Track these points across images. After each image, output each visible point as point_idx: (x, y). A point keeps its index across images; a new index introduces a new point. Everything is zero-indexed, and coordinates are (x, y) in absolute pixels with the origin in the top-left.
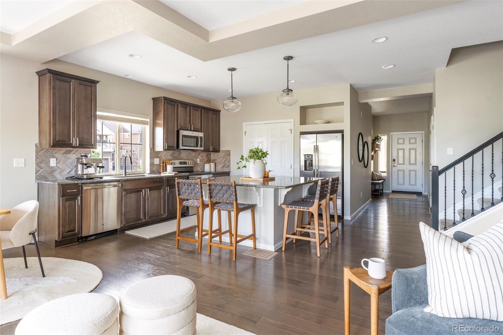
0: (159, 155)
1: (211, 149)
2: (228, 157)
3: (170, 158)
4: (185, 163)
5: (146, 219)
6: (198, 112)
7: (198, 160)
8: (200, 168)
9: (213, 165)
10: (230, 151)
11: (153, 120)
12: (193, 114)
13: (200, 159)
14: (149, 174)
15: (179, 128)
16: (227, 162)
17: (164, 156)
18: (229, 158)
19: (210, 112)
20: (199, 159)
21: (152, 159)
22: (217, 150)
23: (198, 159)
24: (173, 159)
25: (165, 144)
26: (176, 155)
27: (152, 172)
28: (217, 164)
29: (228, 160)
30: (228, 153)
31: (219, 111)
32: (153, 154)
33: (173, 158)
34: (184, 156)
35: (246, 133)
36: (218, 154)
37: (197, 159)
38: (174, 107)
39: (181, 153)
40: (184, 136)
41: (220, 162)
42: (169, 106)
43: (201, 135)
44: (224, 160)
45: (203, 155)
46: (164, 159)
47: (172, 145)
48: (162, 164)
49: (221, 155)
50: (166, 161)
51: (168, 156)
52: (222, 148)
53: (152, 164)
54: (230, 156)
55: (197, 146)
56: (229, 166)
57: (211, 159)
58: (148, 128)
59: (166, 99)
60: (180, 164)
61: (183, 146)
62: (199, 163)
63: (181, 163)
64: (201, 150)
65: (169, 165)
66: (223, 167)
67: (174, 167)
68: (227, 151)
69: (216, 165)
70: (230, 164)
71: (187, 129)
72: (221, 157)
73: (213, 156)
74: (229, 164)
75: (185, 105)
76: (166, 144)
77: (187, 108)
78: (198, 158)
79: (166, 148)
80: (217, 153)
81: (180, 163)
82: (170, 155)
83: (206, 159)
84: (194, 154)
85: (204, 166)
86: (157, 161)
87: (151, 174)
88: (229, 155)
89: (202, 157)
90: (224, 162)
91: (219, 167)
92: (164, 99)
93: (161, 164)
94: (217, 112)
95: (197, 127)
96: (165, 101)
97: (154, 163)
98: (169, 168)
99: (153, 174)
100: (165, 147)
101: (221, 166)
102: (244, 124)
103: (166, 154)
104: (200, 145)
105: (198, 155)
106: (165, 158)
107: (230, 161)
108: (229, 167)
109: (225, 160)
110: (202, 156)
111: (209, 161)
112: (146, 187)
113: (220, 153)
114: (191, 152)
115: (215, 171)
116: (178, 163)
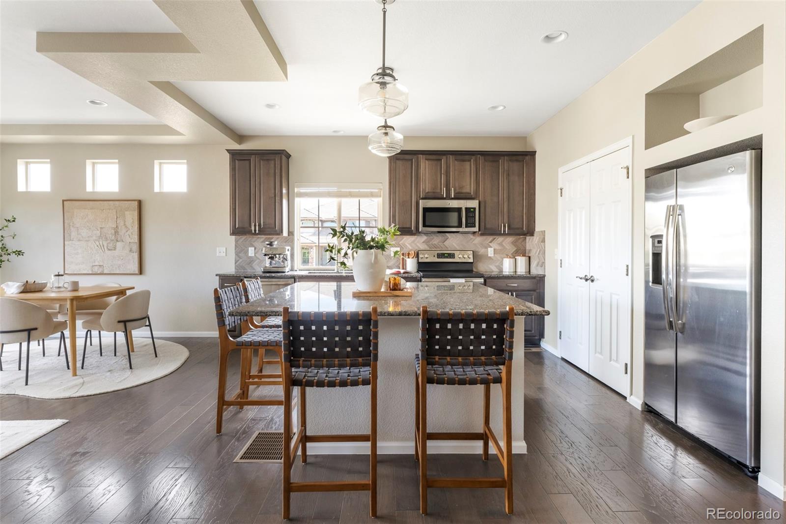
0: (401, 242)
2: (542, 244)
4: (451, 256)
7: (490, 251)
8: (497, 264)
9: (522, 260)
10: (545, 231)
12: (456, 170)
13: (494, 249)
15: (421, 197)
16: (541, 255)
17: (409, 244)
18: (544, 248)
19: (504, 160)
20: (492, 249)
23: (489, 249)
24: (429, 249)
26: (435, 242)
29: (542, 252)
30: (543, 237)
31: (534, 153)
33: (428, 245)
34: (454, 244)
35: (563, 190)
36: (533, 239)
37: (486, 248)
38: (410, 162)
40: (428, 210)
41: (534, 254)
42: (401, 163)
43: (471, 204)
44: (539, 250)
45: (503, 241)
46: (411, 248)
47: (408, 226)
48: (401, 257)
49: (535, 241)
51: (418, 244)
52: (538, 228)
56: (543, 263)
57: (527, 248)
60: (438, 258)
61: (425, 226)
62: (493, 255)
63: (441, 256)
64: (475, 232)
65: (412, 258)
66: (537, 266)
67: (419, 262)
68: (542, 232)
69: (532, 260)
71: (440, 196)
72: (536, 244)
73: (528, 242)
77: (441, 160)
78: (491, 247)
80: (531, 238)
81: (437, 256)
83: (511, 249)
85: (502, 261)
88: (544, 240)
89: (501, 244)
90: (538, 254)
91: (534, 266)
94: (526, 155)
97: (390, 255)
98: (411, 263)
101: (535, 263)
102: (560, 171)
104: (466, 224)
105: (491, 242)
107: (545, 253)
108: (544, 266)
111: (520, 253)
116: (434, 256)
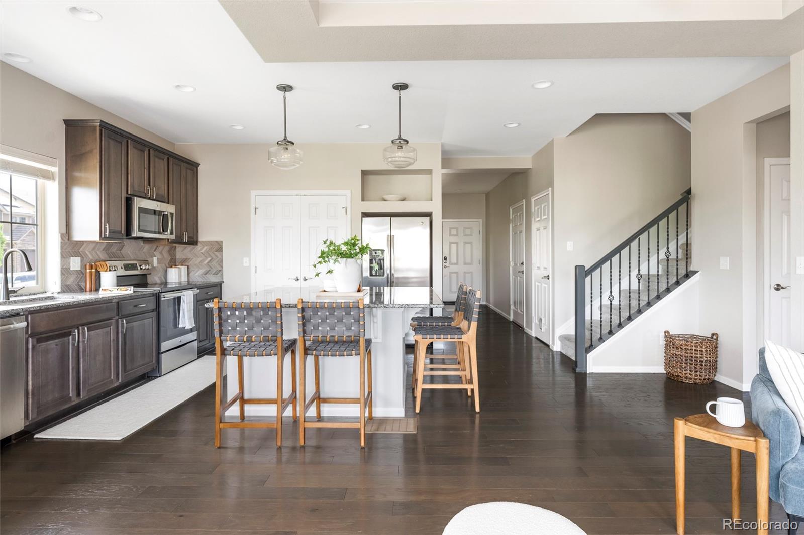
0: (81, 250)
1: (186, 239)
2: (217, 253)
3: (102, 256)
4: (134, 267)
6: (162, 162)
7: (155, 260)
8: (159, 276)
9: (184, 269)
10: (222, 242)
11: (67, 170)
12: (155, 167)
13: (158, 259)
14: (59, 292)
15: (129, 193)
16: (214, 263)
17: (90, 252)
18: (220, 257)
19: (184, 165)
20: (156, 258)
21: (64, 258)
22: (192, 241)
23: (154, 258)
24: (110, 259)
25: (105, 226)
26: (114, 251)
27: (66, 289)
28: (191, 268)
29: (217, 260)
30: (218, 247)
31: (197, 165)
32: (66, 249)
33: (108, 255)
34: (129, 253)
35: (257, 210)
36: (194, 249)
37: (152, 257)
38: (120, 145)
39: (123, 246)
41: (200, 263)
42: (112, 142)
43: (169, 209)
44: (209, 259)
45: (163, 249)
46: (91, 258)
47: (118, 228)
48: (88, 271)
49: (202, 249)
50: (98, 264)
51: (98, 252)
52: (203, 237)
53: (65, 271)
54: (222, 251)
55: (164, 231)
56: (220, 270)
57: (177, 258)
58: (53, 189)
59: (106, 128)
60: (126, 270)
61: (140, 230)
62: (157, 266)
63: (127, 267)
64: (168, 239)
65: (106, 271)
66: (206, 274)
67: (117, 276)
68: (216, 242)
69: (190, 270)
70: (222, 267)
71: (144, 195)
72: (202, 253)
73: (182, 252)
74: (220, 268)
75: (143, 145)
76: (107, 227)
77: (144, 151)
78: (155, 256)
79: (107, 234)
80: (192, 247)
81: (124, 267)
82: (103, 250)
83: (167, 257)
84: (147, 247)
85: (166, 271)
86: (75, 264)
87: (64, 292)
88: (220, 250)
89: (161, 253)
90: (208, 263)
91: (197, 274)
92: (101, 126)
93: (86, 269)
94: (192, 165)
95: (161, 192)
96: (103, 130)
97: (69, 268)
98: (108, 279)
99: (68, 292)
100: (105, 231)
101: (201, 272)
102: (253, 193)
105: (155, 251)
106: (92, 255)
107: (222, 261)
108: (219, 274)
109: (210, 260)
110: (162, 251)
111: (173, 263)
112: (79, 323)
113: (199, 247)
114: (141, 243)
115: (188, 281)
116: (122, 268)
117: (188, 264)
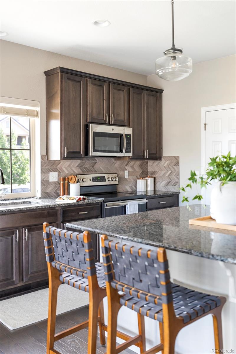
0: (58, 167)
1: (146, 155)
2: (175, 167)
3: (77, 171)
4: (103, 179)
5: (24, 282)
6: (122, 93)
7: (126, 173)
8: (130, 185)
9: (150, 181)
10: (179, 157)
11: (46, 108)
12: (114, 98)
13: (129, 172)
14: (40, 198)
15: (88, 121)
16: (173, 176)
17: (66, 168)
18: (177, 170)
19: (145, 94)
20: (128, 171)
21: (45, 173)
22: (157, 156)
24: (82, 173)
25: (64, 148)
26: (87, 166)
27: (46, 195)
28: (157, 180)
29: (175, 173)
30: (176, 161)
31: (161, 91)
32: (45, 167)
33: (81, 169)
34: (101, 168)
35: (206, 125)
36: (159, 163)
37: (124, 171)
38: (79, 84)
39: (96, 162)
40: (96, 134)
41: (163, 175)
42: (70, 83)
43: (128, 131)
44: (170, 172)
45: (134, 164)
46: (67, 172)
47: (78, 150)
48: (61, 182)
49: (163, 165)
50: (70, 177)
51: (73, 168)
52: (166, 153)
53: (45, 183)
54: (179, 165)
55: (121, 151)
57: (148, 171)
58: (37, 122)
59: (65, 72)
60: (93, 182)
61: (95, 150)
62: (128, 177)
63: (95, 179)
64: (129, 157)
65: (74, 183)
66: (167, 185)
67: (81, 187)
68: (175, 157)
69: (157, 181)
70: (179, 180)
71: (103, 122)
72: (164, 167)
73: (152, 166)
74: (177, 181)
75: (99, 81)
76: (66, 149)
77: (103, 86)
78: (127, 170)
79: (66, 154)
80: (158, 161)
81: (93, 180)
82: (77, 166)
83: (139, 171)
84: (118, 163)
85: (136, 182)
86: (53, 177)
87: (44, 198)
88: (177, 164)
89: (132, 167)
90: (169, 175)
91: (161, 185)
92: (61, 72)
93: (60, 181)
94: (156, 92)
95: (121, 118)
96: (63, 74)
97: (49, 180)
98: (74, 188)
99: (47, 198)
100: (64, 153)
101: (164, 183)
102: (203, 110)
103: (69, 166)
104: (126, 149)
105: (126, 166)
106: (68, 170)
107: (179, 174)
108: (177, 186)
109: (170, 174)
110: (133, 165)
111: (144, 175)
113: (163, 162)
114: (113, 160)
115: (155, 191)
116: (90, 180)
117: (155, 176)
